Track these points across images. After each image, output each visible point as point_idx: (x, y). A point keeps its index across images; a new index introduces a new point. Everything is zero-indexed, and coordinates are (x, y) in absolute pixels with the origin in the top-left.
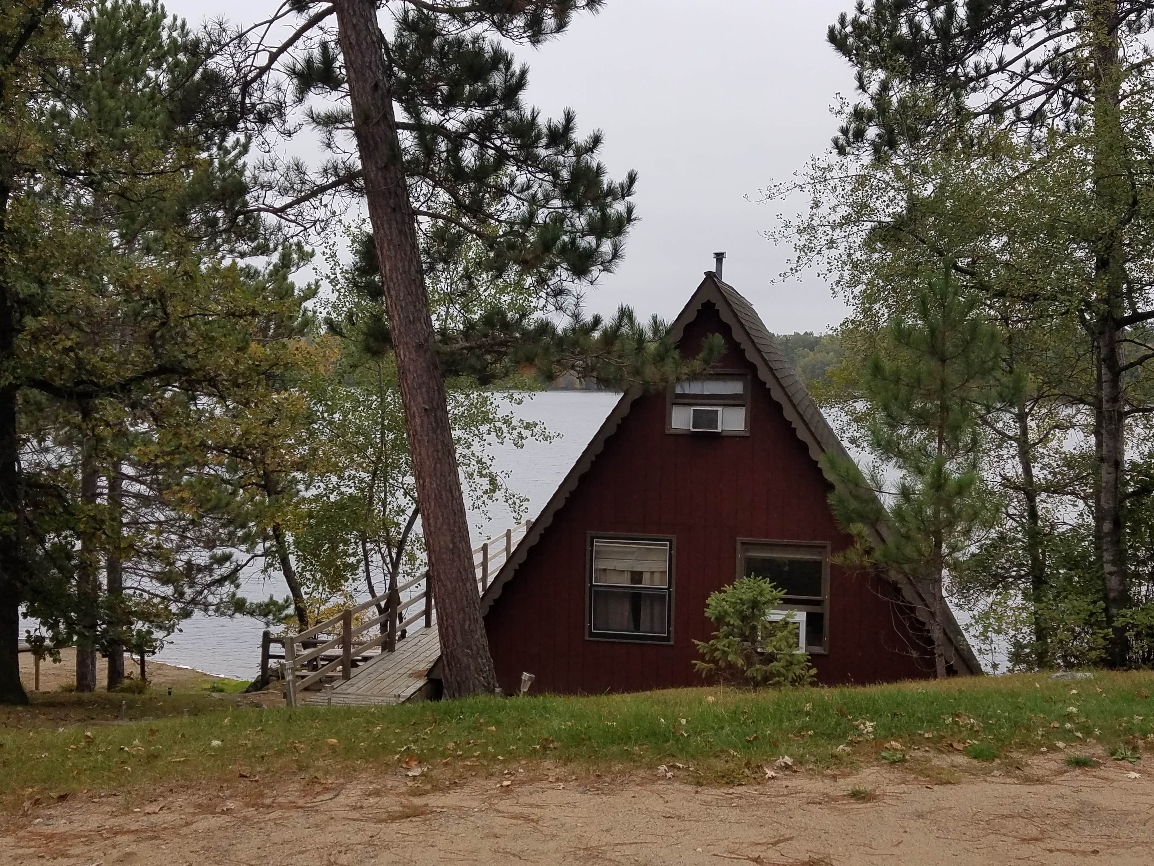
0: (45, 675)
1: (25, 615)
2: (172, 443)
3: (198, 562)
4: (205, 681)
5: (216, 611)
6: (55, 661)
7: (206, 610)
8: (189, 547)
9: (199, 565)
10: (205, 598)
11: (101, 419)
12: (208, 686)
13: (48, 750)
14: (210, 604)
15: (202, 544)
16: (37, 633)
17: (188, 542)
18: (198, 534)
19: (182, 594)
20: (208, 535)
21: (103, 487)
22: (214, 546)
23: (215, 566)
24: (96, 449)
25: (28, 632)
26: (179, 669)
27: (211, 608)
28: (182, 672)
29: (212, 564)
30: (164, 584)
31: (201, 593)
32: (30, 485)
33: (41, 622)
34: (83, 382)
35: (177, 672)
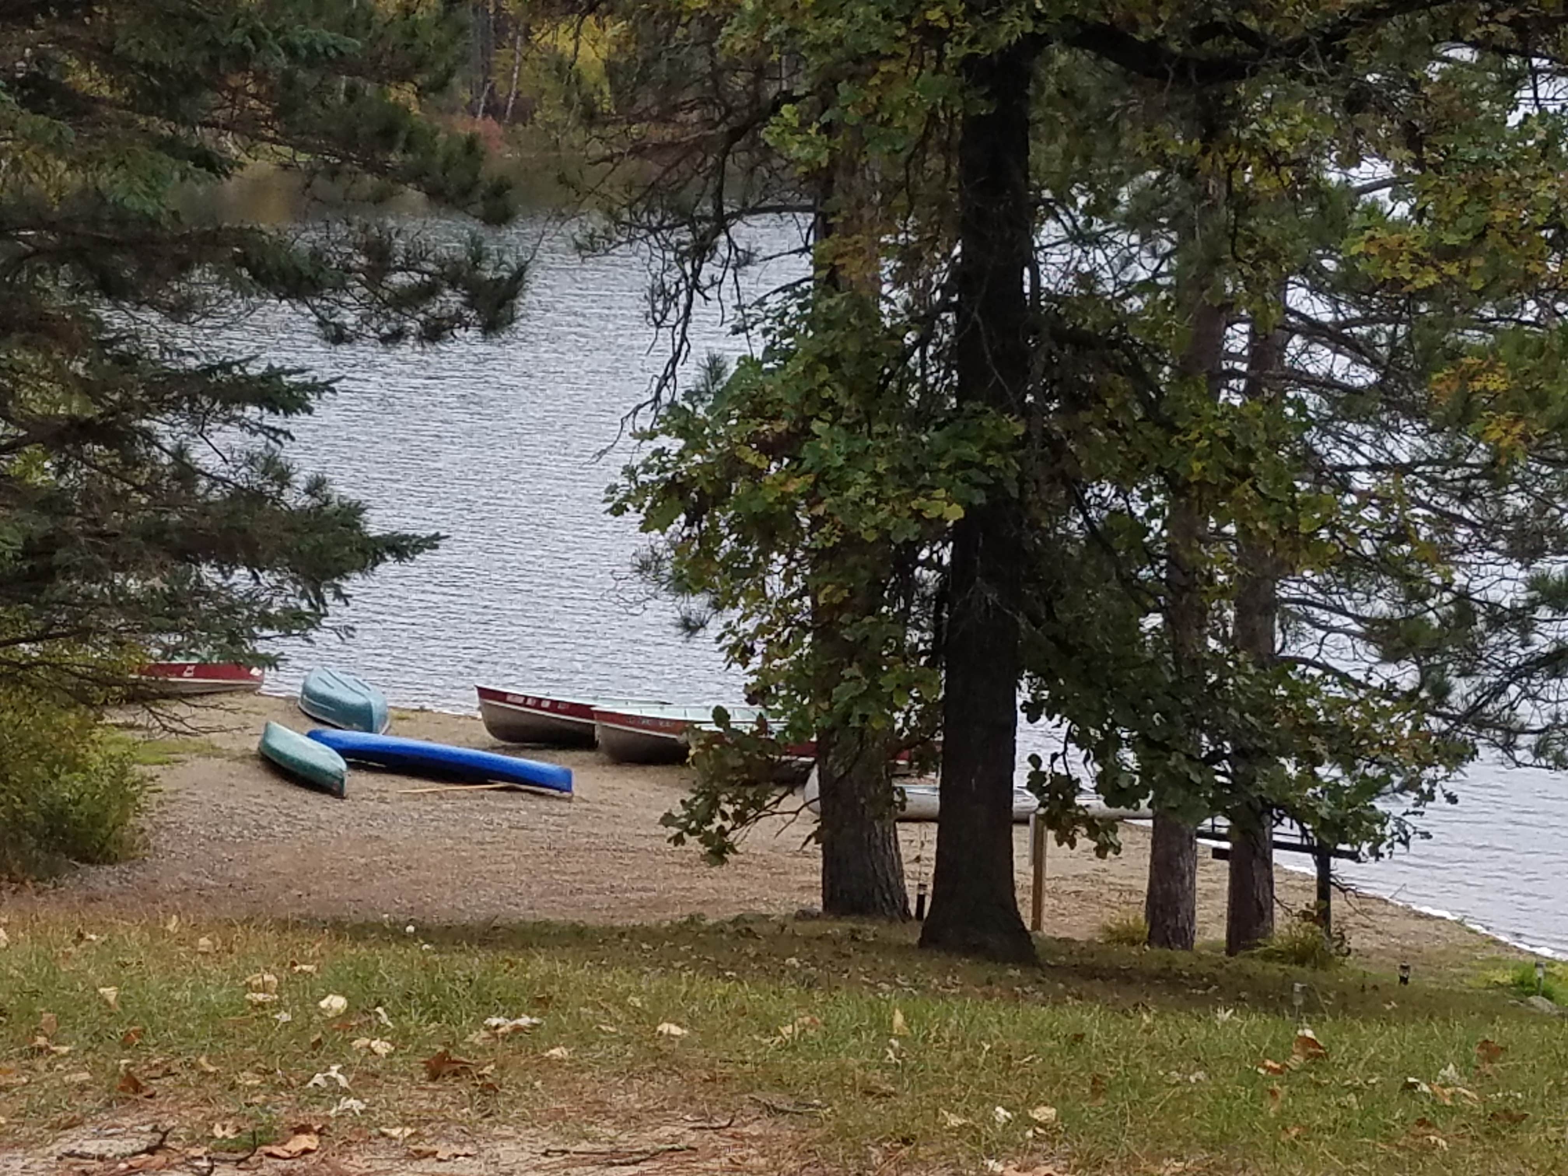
0: (1054, 893)
1: (1033, 712)
2: (1466, 222)
3: (1493, 595)
4: (1496, 963)
5: (1539, 751)
6: (1101, 852)
7: (1508, 747)
8: (1465, 549)
9: (1493, 606)
10: (1511, 706)
11: (1251, 146)
12: (1505, 978)
13: (1202, 1065)
14: (1523, 730)
15: (1501, 544)
16: (1059, 767)
17: (1462, 534)
18: (1493, 509)
19: (1441, 692)
20: (1519, 518)
21: (1237, 357)
22: (1538, 553)
23: (1544, 612)
24: (1233, 236)
25: (1035, 760)
26: (1419, 916)
27: (1523, 740)
28: (1429, 927)
29: (1533, 605)
30: (1391, 656)
31: (1499, 690)
32: (1061, 337)
33: (1069, 737)
34: (1214, 29)
35: (1415, 925)
